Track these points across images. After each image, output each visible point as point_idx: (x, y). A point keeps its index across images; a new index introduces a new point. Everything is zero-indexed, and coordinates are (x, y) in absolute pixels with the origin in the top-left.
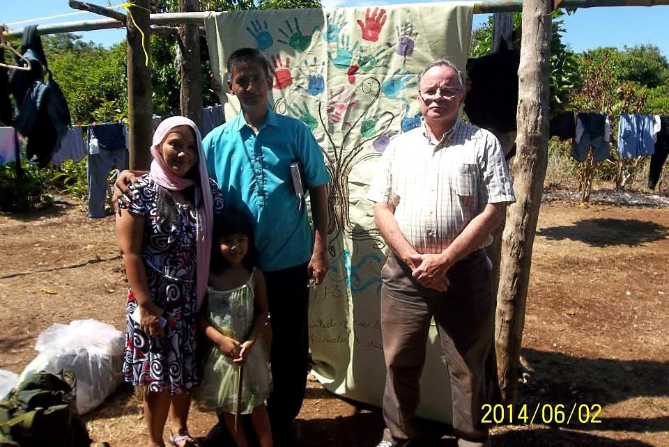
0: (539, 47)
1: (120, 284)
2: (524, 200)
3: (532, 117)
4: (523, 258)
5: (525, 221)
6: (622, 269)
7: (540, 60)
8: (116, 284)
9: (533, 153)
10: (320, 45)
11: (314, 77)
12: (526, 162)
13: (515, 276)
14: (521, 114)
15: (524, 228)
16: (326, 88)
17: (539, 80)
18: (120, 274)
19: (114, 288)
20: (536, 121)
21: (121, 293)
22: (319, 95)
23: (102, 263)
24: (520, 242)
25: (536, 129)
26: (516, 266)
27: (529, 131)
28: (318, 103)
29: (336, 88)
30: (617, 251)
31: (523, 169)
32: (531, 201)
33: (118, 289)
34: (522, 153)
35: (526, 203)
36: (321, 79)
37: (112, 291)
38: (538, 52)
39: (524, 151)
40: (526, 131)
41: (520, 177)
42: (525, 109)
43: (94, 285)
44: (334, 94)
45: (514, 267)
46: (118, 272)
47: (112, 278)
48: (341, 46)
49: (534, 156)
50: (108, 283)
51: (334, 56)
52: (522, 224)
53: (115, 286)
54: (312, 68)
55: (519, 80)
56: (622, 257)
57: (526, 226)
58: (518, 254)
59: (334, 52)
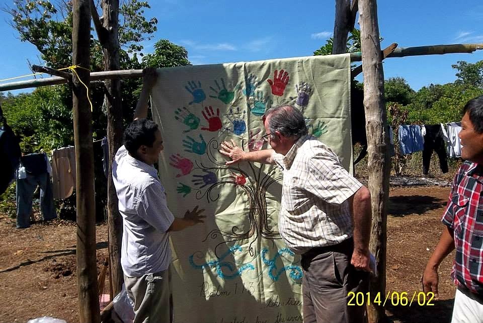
0: (377, 84)
1: (51, 282)
2: (378, 192)
3: (378, 133)
4: (382, 234)
5: (380, 207)
6: (418, 231)
7: (378, 93)
8: (48, 281)
9: (382, 158)
10: (241, 99)
11: (238, 121)
12: (377, 165)
13: (378, 248)
14: (370, 131)
15: (380, 212)
16: (247, 129)
17: (380, 107)
18: (50, 273)
19: (46, 285)
20: (382, 136)
21: (53, 289)
22: (242, 135)
23: (32, 265)
24: (379, 222)
25: (382, 141)
26: (377, 241)
27: (377, 143)
28: (242, 140)
29: (254, 130)
30: (410, 219)
31: (375, 170)
32: (383, 193)
33: (50, 286)
34: (374, 159)
35: (380, 195)
36: (244, 124)
37: (45, 287)
38: (377, 88)
39: (375, 157)
40: (376, 143)
41: (374, 176)
42: (372, 128)
43: (30, 284)
44: (253, 134)
45: (376, 241)
46: (47, 271)
47: (43, 277)
48: (256, 99)
49: (383, 160)
50: (41, 281)
51: (252, 107)
52: (379, 210)
53: (47, 283)
54: (236, 115)
55: (365, 108)
56: (415, 223)
57: (382, 211)
58: (378, 232)
59: (251, 104)
